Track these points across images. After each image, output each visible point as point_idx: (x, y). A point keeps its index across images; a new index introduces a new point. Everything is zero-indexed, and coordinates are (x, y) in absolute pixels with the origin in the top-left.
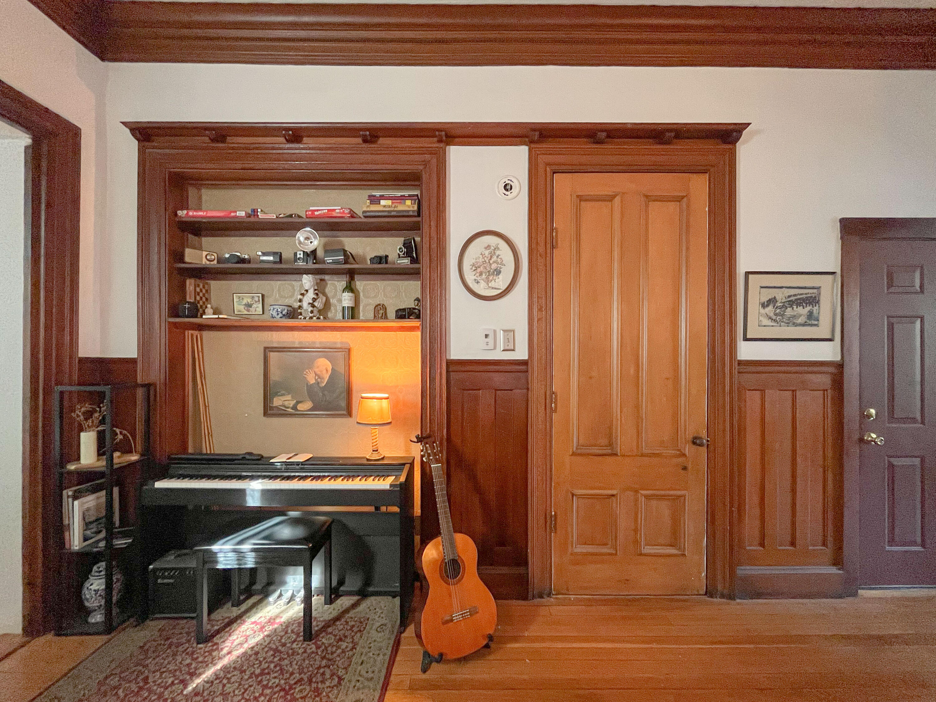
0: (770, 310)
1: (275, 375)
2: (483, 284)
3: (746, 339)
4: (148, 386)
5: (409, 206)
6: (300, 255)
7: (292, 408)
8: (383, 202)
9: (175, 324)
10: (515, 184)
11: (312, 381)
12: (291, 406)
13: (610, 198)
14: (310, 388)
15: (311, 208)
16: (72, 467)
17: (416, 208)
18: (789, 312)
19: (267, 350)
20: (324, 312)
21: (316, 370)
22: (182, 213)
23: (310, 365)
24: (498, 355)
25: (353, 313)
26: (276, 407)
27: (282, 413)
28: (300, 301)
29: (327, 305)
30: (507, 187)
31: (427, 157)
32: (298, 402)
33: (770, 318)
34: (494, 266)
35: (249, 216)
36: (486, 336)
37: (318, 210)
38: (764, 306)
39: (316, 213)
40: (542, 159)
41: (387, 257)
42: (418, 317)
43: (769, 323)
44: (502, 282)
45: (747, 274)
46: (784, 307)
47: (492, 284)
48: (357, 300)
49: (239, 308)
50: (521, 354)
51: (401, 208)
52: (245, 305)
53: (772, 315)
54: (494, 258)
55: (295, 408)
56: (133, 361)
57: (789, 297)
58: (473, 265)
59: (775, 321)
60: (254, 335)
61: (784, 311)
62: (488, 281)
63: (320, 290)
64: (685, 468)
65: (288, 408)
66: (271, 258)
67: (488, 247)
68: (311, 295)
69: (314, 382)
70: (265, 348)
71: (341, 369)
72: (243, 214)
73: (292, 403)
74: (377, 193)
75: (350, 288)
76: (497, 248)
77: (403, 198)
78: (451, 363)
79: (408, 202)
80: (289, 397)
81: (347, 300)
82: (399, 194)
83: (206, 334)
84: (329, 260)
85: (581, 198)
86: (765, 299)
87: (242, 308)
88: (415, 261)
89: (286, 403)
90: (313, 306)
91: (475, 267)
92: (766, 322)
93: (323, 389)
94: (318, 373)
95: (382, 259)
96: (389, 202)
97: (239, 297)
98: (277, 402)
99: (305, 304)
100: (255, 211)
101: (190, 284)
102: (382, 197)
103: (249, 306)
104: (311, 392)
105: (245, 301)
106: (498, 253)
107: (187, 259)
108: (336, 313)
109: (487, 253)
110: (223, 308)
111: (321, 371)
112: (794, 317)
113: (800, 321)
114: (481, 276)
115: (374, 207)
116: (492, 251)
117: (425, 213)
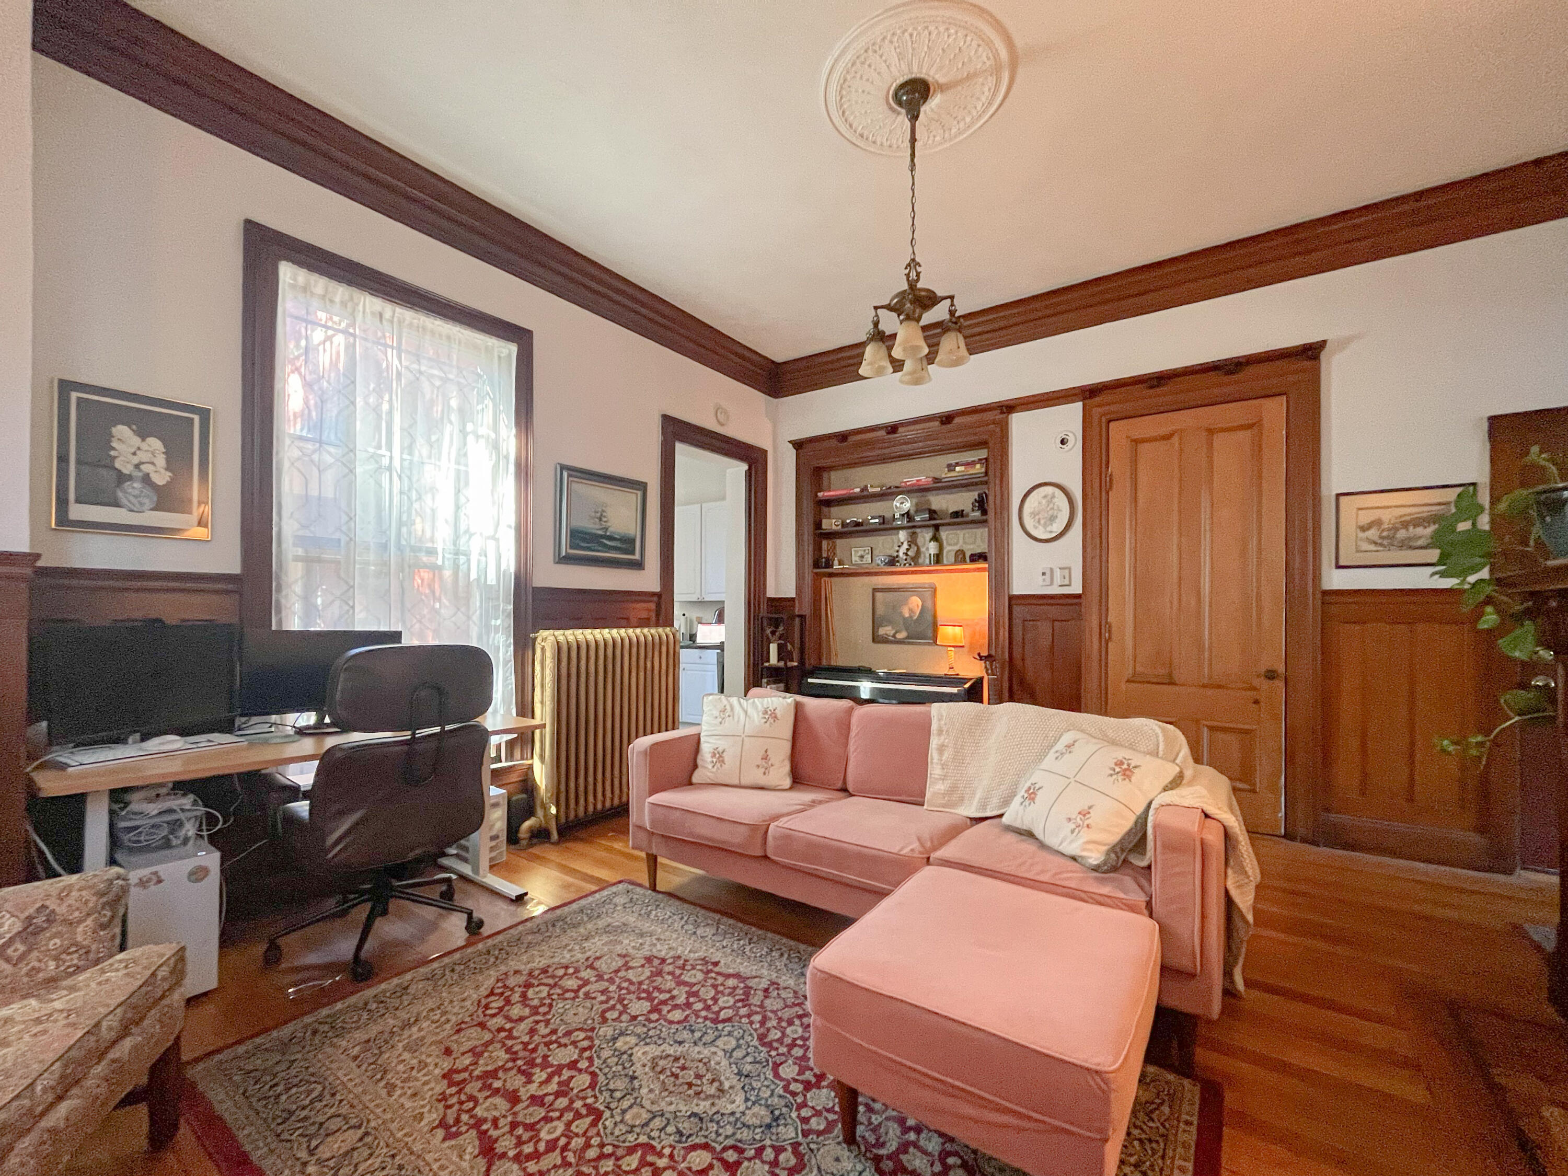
0: (1373, 533)
1: (880, 611)
2: (1041, 529)
3: (1338, 567)
4: (801, 616)
5: (979, 468)
6: (897, 516)
8: (958, 469)
9: (816, 573)
10: (1071, 439)
11: (907, 615)
13: (1167, 437)
14: (905, 620)
15: (904, 480)
16: (766, 664)
17: (984, 469)
18: (1402, 534)
19: (875, 590)
20: (915, 559)
21: (910, 606)
22: (820, 494)
23: (905, 601)
24: (1055, 590)
25: (938, 559)
27: (885, 640)
28: (898, 551)
29: (918, 552)
30: (1064, 442)
31: (994, 426)
32: (896, 633)
33: (1375, 543)
34: (1051, 513)
35: (862, 491)
36: (1044, 574)
37: (909, 481)
38: (1363, 529)
39: (908, 485)
40: (1096, 411)
41: (963, 511)
42: (986, 560)
43: (1373, 547)
44: (1058, 527)
45: (1338, 496)
46: (1394, 529)
47: (1049, 529)
48: (941, 548)
49: (855, 559)
50: (1076, 588)
51: (972, 471)
52: (860, 556)
53: (1376, 538)
54: (1051, 506)
55: (894, 636)
56: (793, 599)
57: (1401, 516)
58: (1032, 513)
59: (1381, 545)
60: (866, 579)
61: (1395, 533)
62: (1045, 526)
63: (913, 541)
64: (1256, 702)
66: (877, 520)
67: (1045, 497)
68: (905, 546)
69: (909, 615)
70: (873, 589)
71: (929, 604)
72: (857, 490)
73: (892, 633)
74: (953, 462)
75: (935, 538)
76: (1053, 497)
77: (973, 463)
78: (1012, 598)
79: (978, 465)
80: (890, 628)
81: (933, 548)
82: (970, 461)
83: (834, 579)
84: (918, 518)
85: (1136, 442)
86: (1364, 522)
87: (857, 559)
88: (984, 512)
90: (906, 554)
91: (1034, 514)
92: (1366, 546)
93: (915, 621)
94: (912, 609)
95: (957, 514)
96: (962, 468)
97: (856, 551)
98: (882, 631)
99: (901, 554)
100: (866, 487)
101: (825, 544)
102: (957, 464)
103: (862, 557)
104: (907, 623)
105: (859, 554)
106: (1054, 500)
107: (824, 527)
108: (924, 559)
109: (1044, 501)
110: (846, 561)
111: (914, 607)
112: (1410, 539)
113: (1420, 543)
114: (1039, 522)
115: (952, 474)
116: (1051, 499)
117: (991, 473)
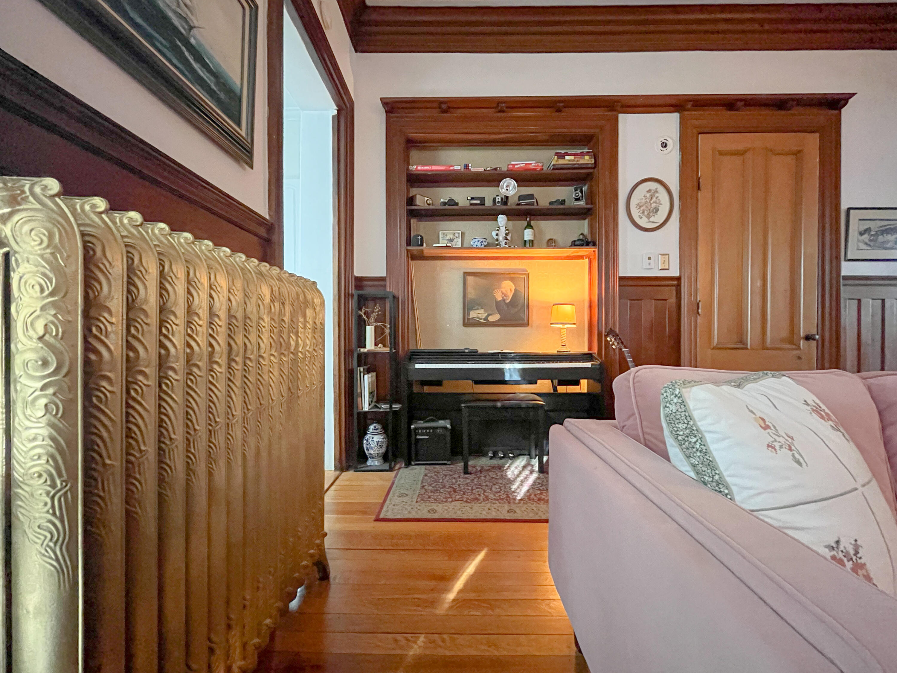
0: (866, 237)
1: (472, 295)
2: (645, 219)
3: (845, 261)
5: (587, 160)
6: (498, 199)
7: (484, 319)
8: (567, 158)
10: (670, 144)
11: (499, 298)
12: (484, 317)
13: (743, 153)
14: (498, 303)
15: (513, 163)
16: (362, 350)
17: (593, 162)
18: (881, 238)
19: (466, 274)
21: (502, 290)
22: (411, 168)
23: (498, 285)
24: (658, 273)
26: (472, 318)
27: (476, 324)
30: (664, 145)
31: (602, 123)
32: (489, 315)
33: (866, 244)
34: (653, 205)
35: (462, 169)
36: (649, 258)
37: (517, 164)
38: (861, 234)
39: (516, 166)
40: (690, 123)
41: (564, 200)
42: (594, 245)
43: (865, 247)
44: (660, 218)
45: (849, 209)
46: (877, 235)
47: (652, 219)
49: (444, 242)
50: (675, 272)
51: (582, 162)
52: (448, 240)
53: (867, 241)
54: (654, 199)
55: (486, 319)
56: (384, 279)
57: (881, 227)
58: (638, 205)
59: (870, 246)
60: (456, 263)
61: (877, 239)
62: (648, 217)
64: (799, 358)
65: (481, 319)
66: (478, 202)
67: (649, 191)
69: (501, 299)
70: (465, 273)
72: (459, 168)
73: (485, 315)
74: (563, 151)
75: (529, 226)
76: (656, 191)
77: (582, 154)
78: (621, 279)
79: (587, 157)
80: (482, 311)
81: (528, 235)
82: (579, 151)
84: (523, 202)
85: (720, 153)
86: (862, 228)
87: (446, 242)
89: (480, 315)
90: (506, 239)
91: (639, 206)
92: (862, 246)
93: (508, 305)
94: (504, 292)
95: (560, 202)
96: (572, 158)
97: (444, 234)
98: (473, 314)
100: (466, 166)
102: (566, 154)
103: (451, 241)
104: (499, 306)
105: (448, 237)
106: (657, 195)
109: (648, 195)
111: (506, 291)
112: (883, 242)
114: (643, 212)
115: (561, 162)
116: (653, 193)
117: (600, 165)
